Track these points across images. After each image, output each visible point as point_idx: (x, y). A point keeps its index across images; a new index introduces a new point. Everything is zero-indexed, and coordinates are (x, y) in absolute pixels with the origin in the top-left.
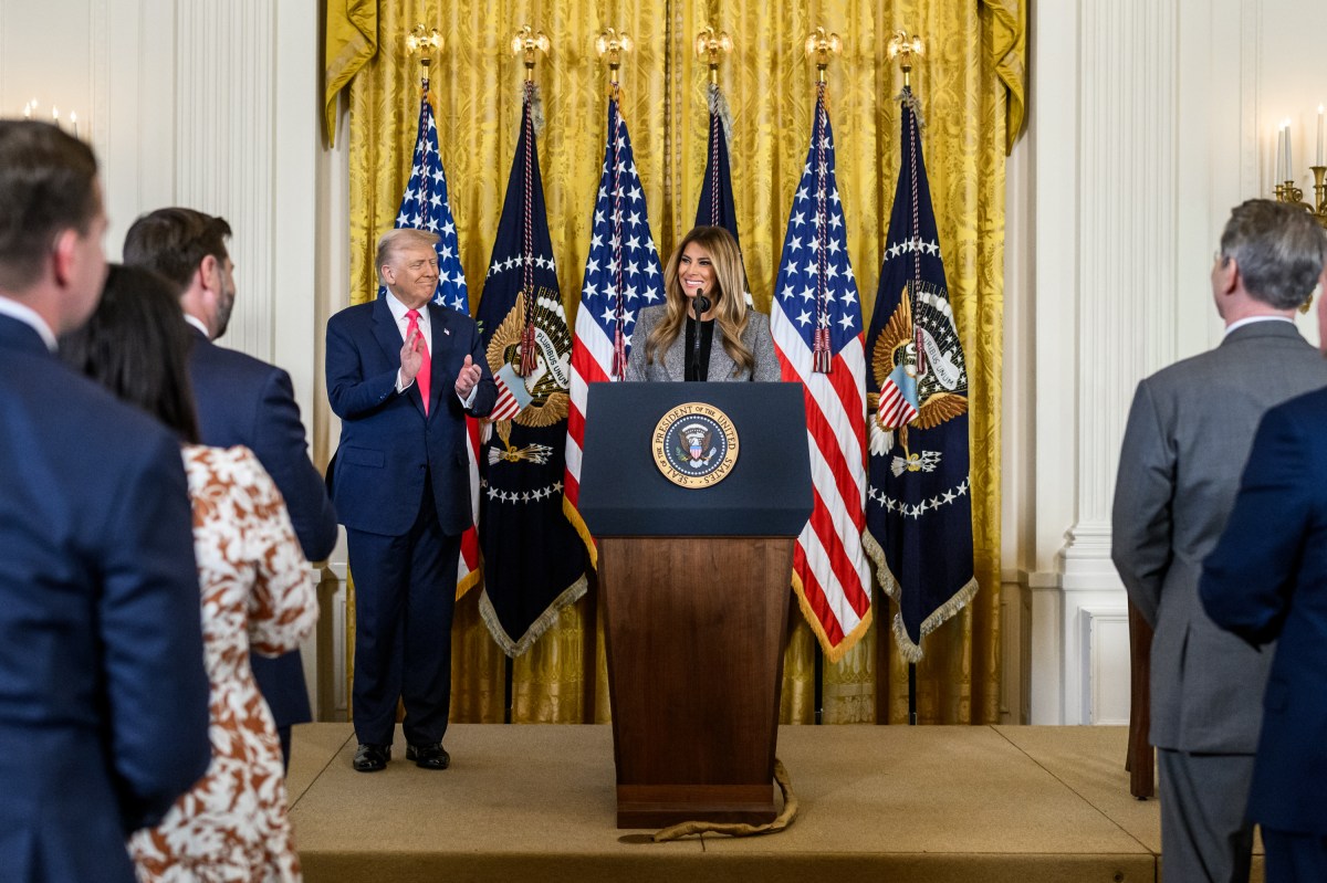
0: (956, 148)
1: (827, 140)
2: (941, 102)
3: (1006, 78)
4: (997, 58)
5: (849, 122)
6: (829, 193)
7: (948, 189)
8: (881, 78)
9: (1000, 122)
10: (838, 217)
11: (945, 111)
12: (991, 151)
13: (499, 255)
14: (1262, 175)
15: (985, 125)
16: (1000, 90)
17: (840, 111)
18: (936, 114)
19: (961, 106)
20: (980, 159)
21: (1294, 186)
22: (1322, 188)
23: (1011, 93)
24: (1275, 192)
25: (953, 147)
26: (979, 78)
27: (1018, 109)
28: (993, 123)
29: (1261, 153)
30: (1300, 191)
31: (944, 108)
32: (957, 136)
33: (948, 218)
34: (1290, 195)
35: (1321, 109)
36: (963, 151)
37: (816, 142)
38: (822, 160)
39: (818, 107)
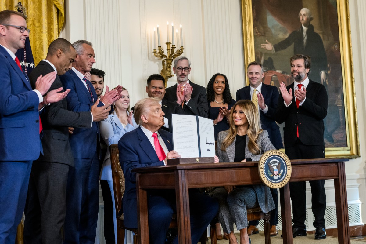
0: (39, 31)
2: (32, 15)
3: (57, 6)
7: (36, 47)
11: (34, 18)
12: (52, 33)
14: (148, 47)
15: (50, 23)
16: (55, 11)
18: (30, 19)
19: (40, 15)
20: (48, 36)
21: (161, 48)
22: (170, 50)
23: (59, 12)
24: (153, 52)
25: (37, 31)
26: (47, 5)
27: (62, 18)
28: (53, 22)
29: (148, 39)
30: (163, 50)
31: (34, 17)
32: (39, 27)
33: (36, 58)
34: (160, 51)
35: (168, 23)
36: (41, 32)
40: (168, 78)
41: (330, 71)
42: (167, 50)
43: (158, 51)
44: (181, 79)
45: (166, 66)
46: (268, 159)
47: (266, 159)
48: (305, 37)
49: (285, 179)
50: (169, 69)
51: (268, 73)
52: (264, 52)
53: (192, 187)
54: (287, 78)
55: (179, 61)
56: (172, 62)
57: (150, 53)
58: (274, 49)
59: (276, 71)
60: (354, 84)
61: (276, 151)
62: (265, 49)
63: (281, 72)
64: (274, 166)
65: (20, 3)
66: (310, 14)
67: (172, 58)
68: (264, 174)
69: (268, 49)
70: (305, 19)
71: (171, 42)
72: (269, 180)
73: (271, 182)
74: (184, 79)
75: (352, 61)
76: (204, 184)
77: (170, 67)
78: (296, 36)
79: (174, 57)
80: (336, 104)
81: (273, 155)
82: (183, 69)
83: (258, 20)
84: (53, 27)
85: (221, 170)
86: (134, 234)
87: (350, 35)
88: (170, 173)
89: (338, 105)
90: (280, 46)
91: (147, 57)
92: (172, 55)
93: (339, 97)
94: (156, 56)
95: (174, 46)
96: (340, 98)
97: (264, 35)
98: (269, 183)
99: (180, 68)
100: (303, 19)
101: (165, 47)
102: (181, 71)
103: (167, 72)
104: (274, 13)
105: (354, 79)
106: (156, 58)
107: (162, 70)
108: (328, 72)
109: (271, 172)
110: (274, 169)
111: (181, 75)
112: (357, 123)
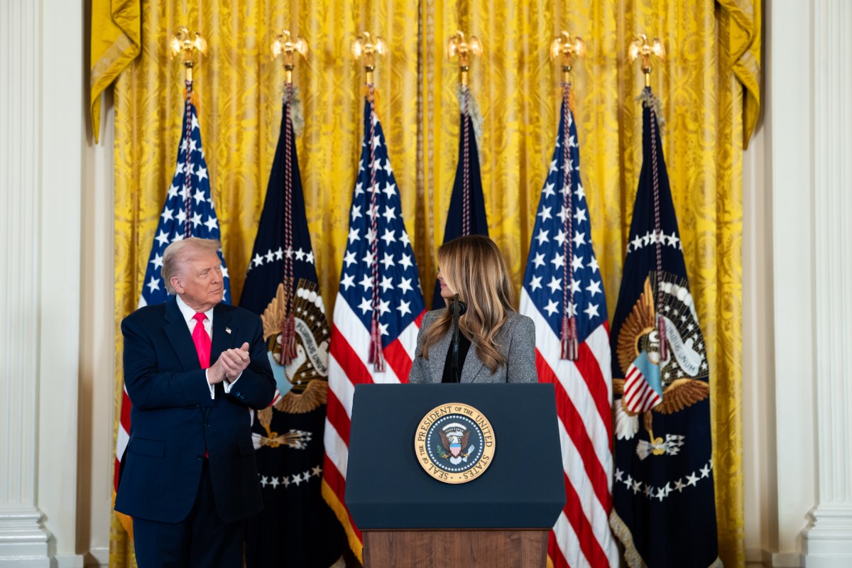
0: (695, 143)
1: (572, 138)
2: (680, 100)
3: (743, 77)
4: (733, 58)
5: (593, 119)
6: (574, 188)
7: (687, 182)
9: (737, 118)
10: (583, 211)
11: (684, 108)
12: (728, 146)
13: (260, 248)
15: (723, 121)
16: (737, 89)
17: (584, 109)
18: (675, 111)
19: (699, 103)
20: (718, 155)
23: (747, 91)
25: (692, 142)
26: (716, 76)
27: (754, 107)
28: (731, 119)
31: (684, 105)
32: (696, 132)
33: (687, 210)
36: (701, 147)
37: (561, 140)
38: (567, 157)
39: (563, 107)
65: (648, 89)
84: (731, 132)
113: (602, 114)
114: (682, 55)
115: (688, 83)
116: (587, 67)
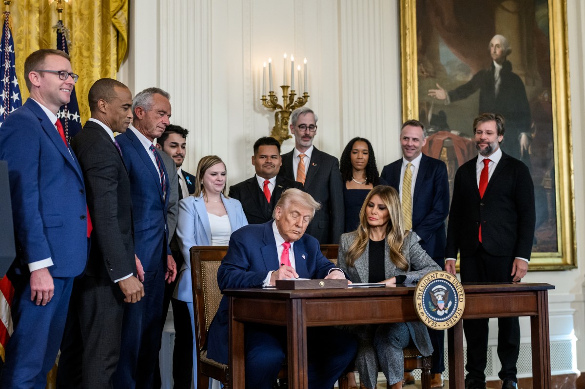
0: (88, 64)
1: (10, 47)
2: (79, 38)
3: (117, 25)
4: (112, 14)
5: (23, 43)
6: (11, 79)
7: (83, 87)
8: (43, 21)
9: (113, 50)
10: (17, 94)
11: (81, 43)
12: (108, 67)
14: (254, 91)
15: (105, 52)
16: (114, 33)
17: (17, 35)
18: (75, 44)
19: (91, 40)
20: (102, 71)
21: (274, 94)
22: (287, 97)
23: (120, 35)
24: (261, 99)
25: (86, 63)
26: (101, 24)
27: (123, 45)
28: (110, 50)
29: (254, 79)
30: (277, 97)
31: (81, 41)
32: (88, 57)
33: (82, 104)
34: (272, 99)
35: (285, 56)
36: (92, 66)
37: (3, 47)
38: (7, 59)
39: (4, 27)
40: (283, 141)
41: (535, 133)
42: (283, 97)
43: (268, 98)
44: (303, 143)
45: (280, 121)
46: (429, 285)
47: (426, 285)
48: (497, 81)
49: (455, 315)
50: (284, 127)
51: (438, 134)
52: (433, 102)
53: (311, 324)
54: (467, 143)
55: (302, 116)
56: (290, 115)
57: (256, 100)
58: (448, 99)
59: (450, 131)
60: (572, 155)
61: (442, 273)
62: (434, 98)
63: (459, 134)
64: (438, 295)
65: (61, 22)
66: (506, 44)
67: (291, 110)
68: (422, 307)
69: (439, 98)
70: (498, 51)
71: (290, 85)
72: (429, 317)
73: (433, 320)
74: (308, 143)
75: (570, 118)
76: (331, 320)
77: (286, 124)
78: (484, 79)
79: (293, 108)
80: (542, 184)
81: (438, 279)
82: (307, 127)
83: (425, 51)
84: (110, 58)
85: (357, 299)
86: (223, 386)
87: (569, 79)
88: (281, 302)
89: (545, 187)
90: (458, 93)
91: (252, 107)
92: (291, 106)
93: (547, 175)
94: (266, 106)
95: (293, 93)
96: (550, 176)
97: (433, 76)
98: (429, 322)
99: (302, 126)
100: (495, 52)
101: (280, 94)
102: (304, 130)
103: (282, 131)
104: (450, 43)
105: (572, 146)
106: (266, 109)
107: (274, 127)
108: (531, 135)
109: (433, 304)
110: (439, 300)
111: (303, 137)
112: (574, 215)
113: (29, 40)
114: (80, 11)
115: (84, 28)
116: (20, 10)
